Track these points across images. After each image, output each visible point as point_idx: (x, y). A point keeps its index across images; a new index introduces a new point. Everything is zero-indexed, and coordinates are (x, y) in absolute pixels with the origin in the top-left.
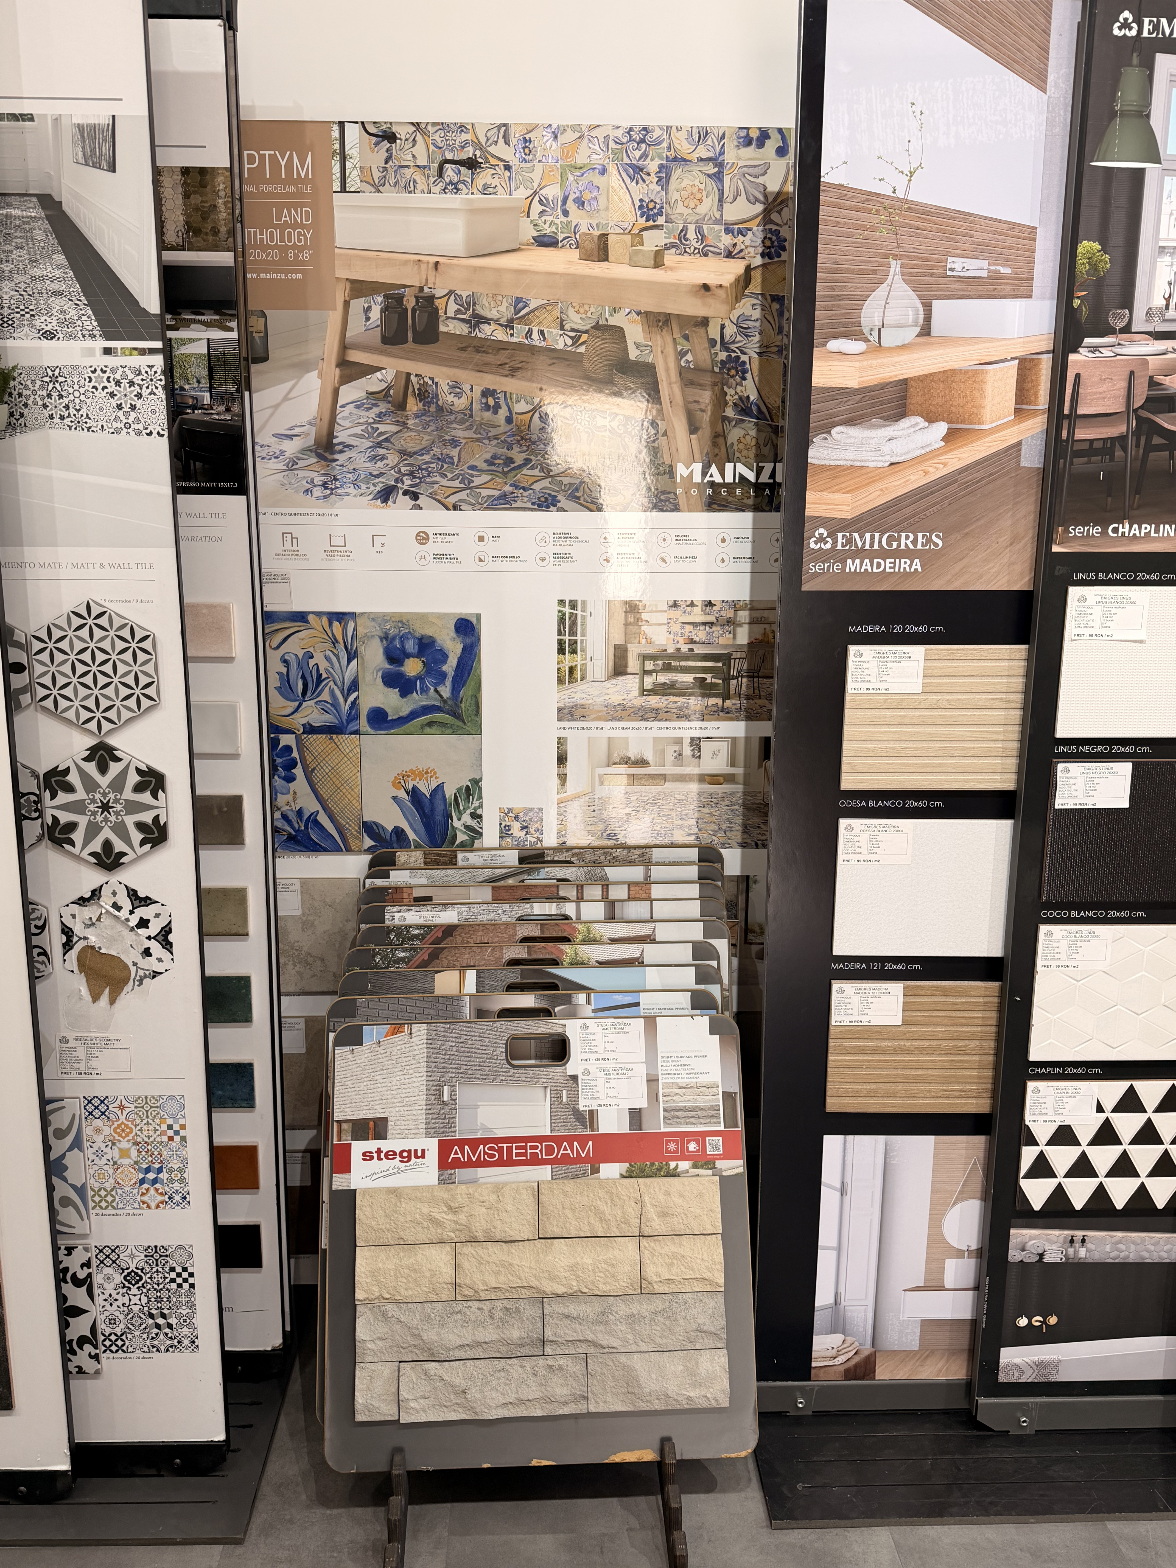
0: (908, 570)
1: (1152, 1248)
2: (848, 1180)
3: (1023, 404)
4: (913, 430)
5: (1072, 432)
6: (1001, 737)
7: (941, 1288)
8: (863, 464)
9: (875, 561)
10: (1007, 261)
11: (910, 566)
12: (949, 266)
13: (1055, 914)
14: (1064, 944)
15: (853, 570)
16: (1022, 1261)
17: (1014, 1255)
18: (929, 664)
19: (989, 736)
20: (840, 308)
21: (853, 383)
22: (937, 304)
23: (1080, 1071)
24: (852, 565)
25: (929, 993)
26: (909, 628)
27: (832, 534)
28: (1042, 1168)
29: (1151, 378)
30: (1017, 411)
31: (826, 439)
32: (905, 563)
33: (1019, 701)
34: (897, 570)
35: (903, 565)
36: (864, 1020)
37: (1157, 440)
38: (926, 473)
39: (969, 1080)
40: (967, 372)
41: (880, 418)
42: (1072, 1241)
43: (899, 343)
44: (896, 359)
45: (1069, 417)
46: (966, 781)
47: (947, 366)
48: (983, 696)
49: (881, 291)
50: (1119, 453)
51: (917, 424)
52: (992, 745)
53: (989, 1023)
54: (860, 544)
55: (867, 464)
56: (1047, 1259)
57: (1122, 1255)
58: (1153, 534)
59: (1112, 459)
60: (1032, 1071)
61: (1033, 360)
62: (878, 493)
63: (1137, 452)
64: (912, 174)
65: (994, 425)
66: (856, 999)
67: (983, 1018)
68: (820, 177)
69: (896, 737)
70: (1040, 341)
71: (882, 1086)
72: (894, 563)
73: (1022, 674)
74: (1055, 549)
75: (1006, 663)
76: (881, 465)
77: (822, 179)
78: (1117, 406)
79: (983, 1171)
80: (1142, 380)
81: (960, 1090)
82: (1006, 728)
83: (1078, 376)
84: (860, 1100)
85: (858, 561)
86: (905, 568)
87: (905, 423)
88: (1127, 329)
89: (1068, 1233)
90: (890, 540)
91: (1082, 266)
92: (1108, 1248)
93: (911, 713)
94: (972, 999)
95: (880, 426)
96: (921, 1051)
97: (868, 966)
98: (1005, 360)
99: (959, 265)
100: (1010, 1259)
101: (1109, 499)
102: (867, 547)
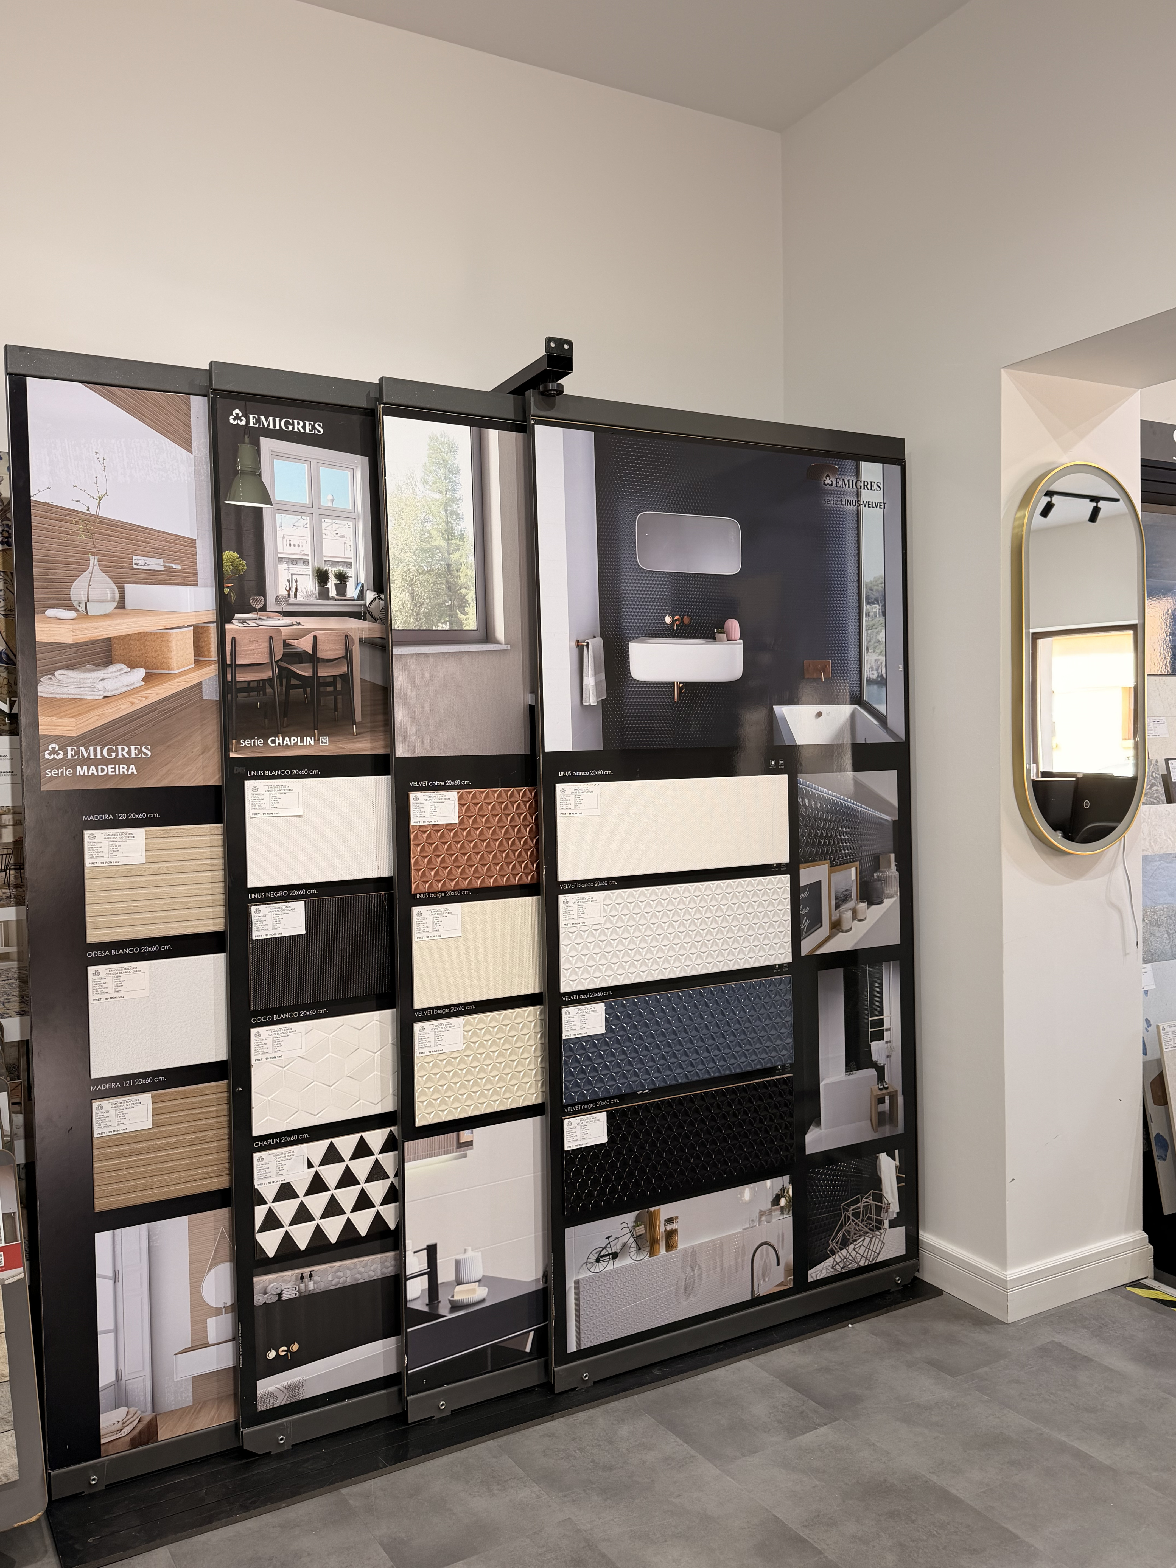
0: (126, 773)
1: (362, 1270)
2: (119, 1268)
3: (200, 657)
4: (119, 673)
5: (234, 676)
6: (210, 892)
7: (207, 1345)
8: (82, 697)
9: (100, 767)
10: (176, 561)
11: (128, 770)
12: (134, 562)
13: (262, 1019)
14: (270, 1040)
15: (82, 774)
16: (265, 1303)
17: (259, 1299)
18: (149, 841)
19: (201, 892)
20: (53, 586)
21: (70, 640)
22: (128, 588)
23: (293, 1138)
24: (80, 771)
25: (173, 1098)
26: (132, 816)
27: (63, 748)
28: (272, 1222)
29: (284, 641)
30: (196, 661)
31: (51, 679)
32: (123, 768)
33: (221, 864)
34: (117, 773)
35: (121, 770)
36: (121, 1129)
37: (294, 682)
38: (133, 703)
39: (210, 1164)
40: (156, 634)
41: (93, 665)
42: (302, 1278)
43: (102, 613)
44: (101, 624)
45: (231, 665)
46: (187, 927)
47: (140, 630)
48: (194, 863)
49: (85, 577)
50: (269, 690)
51: (122, 669)
52: (204, 898)
53: (222, 1114)
54: (86, 755)
55: (86, 697)
56: (285, 1297)
57: (341, 1281)
58: (299, 744)
59: (265, 694)
60: (256, 1145)
61: (204, 627)
62: (97, 717)
63: (282, 689)
64: (100, 499)
65: (180, 670)
66: (113, 1113)
67: (217, 1111)
68: (30, 497)
69: (128, 898)
70: (208, 614)
71: (140, 1182)
72: (115, 768)
73: (221, 845)
74: (232, 755)
75: (208, 838)
76: (97, 697)
77: (32, 498)
78: (265, 659)
79: (229, 1237)
80: (278, 642)
81: (204, 1173)
82: (214, 885)
83: (234, 639)
84: (124, 1196)
85: (85, 768)
86: (123, 772)
87: (112, 668)
88: (264, 609)
89: (298, 1271)
90: (110, 751)
91: (227, 567)
92: (330, 1278)
93: (138, 879)
94: (208, 1097)
95: (93, 671)
96: (171, 1146)
97: (121, 1084)
98: (183, 627)
99: (141, 562)
100: (256, 1303)
101: (266, 720)
102: (92, 756)
